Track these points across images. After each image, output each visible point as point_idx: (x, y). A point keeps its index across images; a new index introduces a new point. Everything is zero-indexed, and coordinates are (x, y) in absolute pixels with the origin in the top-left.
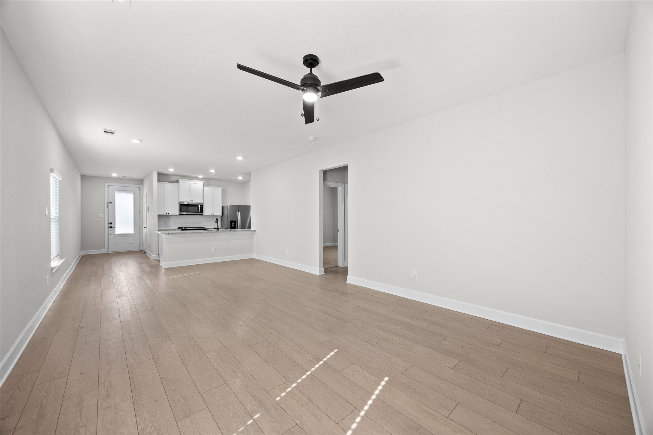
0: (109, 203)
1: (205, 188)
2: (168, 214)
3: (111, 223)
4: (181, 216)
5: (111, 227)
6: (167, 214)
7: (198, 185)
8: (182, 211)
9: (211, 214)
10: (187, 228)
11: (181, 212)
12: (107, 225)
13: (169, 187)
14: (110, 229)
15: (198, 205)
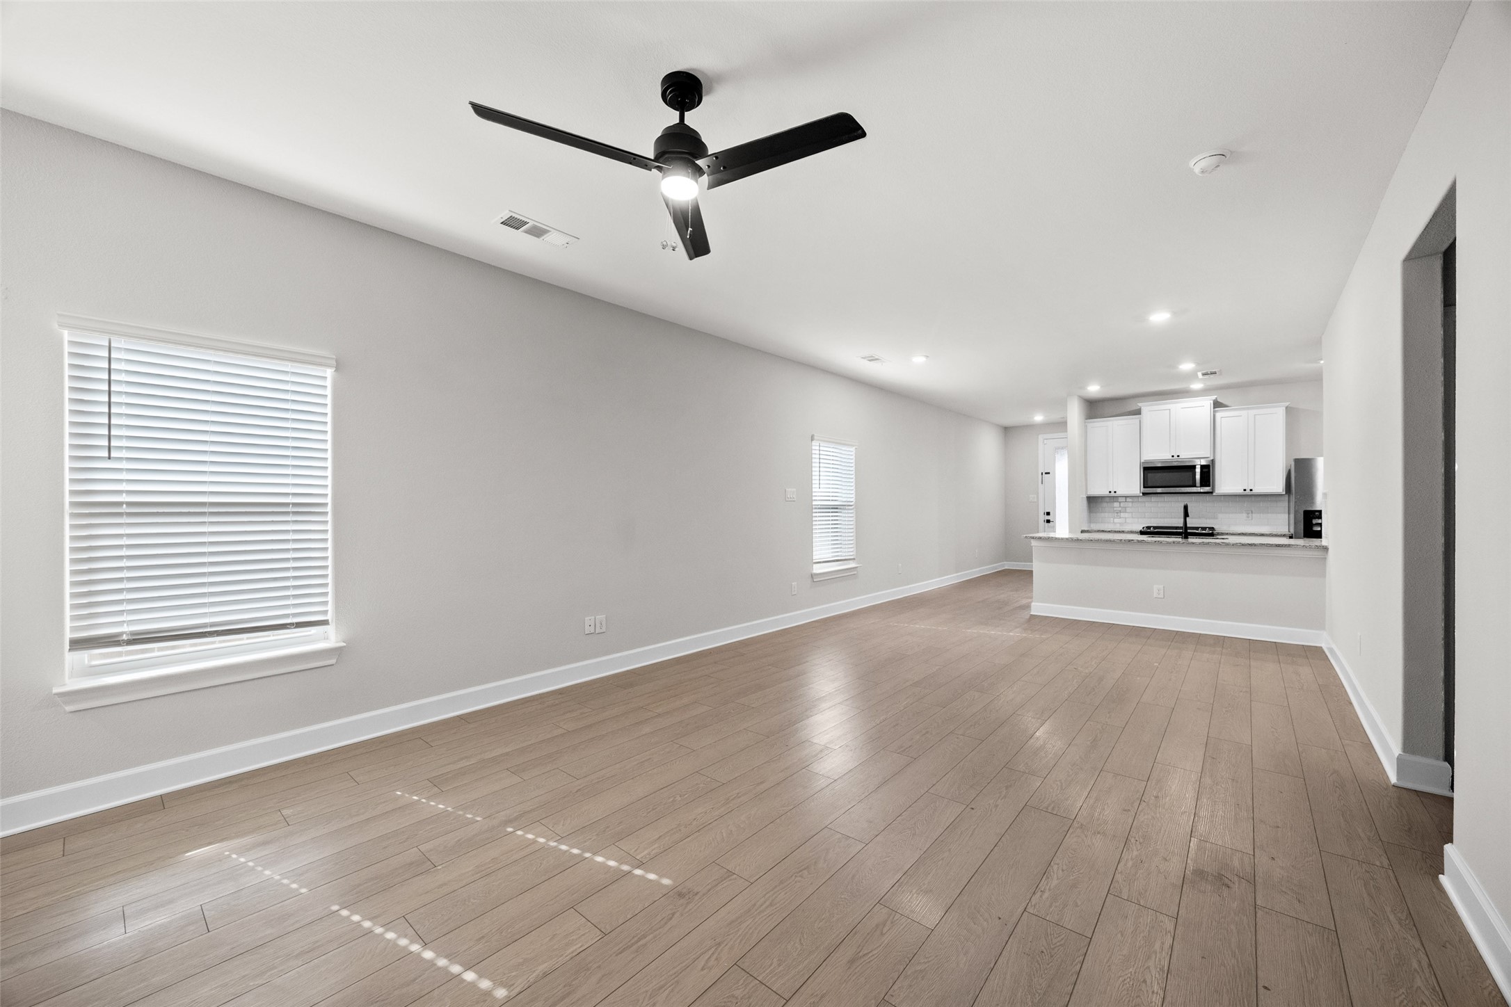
0: (1046, 473)
1: (1218, 415)
2: (1115, 492)
3: (1048, 514)
4: (1146, 498)
5: (1048, 521)
6: (1113, 494)
7: (1195, 411)
8: (1150, 485)
9: (1240, 491)
10: (1155, 528)
11: (1144, 487)
12: (1043, 517)
13: (1115, 428)
14: (1047, 524)
15: (1194, 467)
